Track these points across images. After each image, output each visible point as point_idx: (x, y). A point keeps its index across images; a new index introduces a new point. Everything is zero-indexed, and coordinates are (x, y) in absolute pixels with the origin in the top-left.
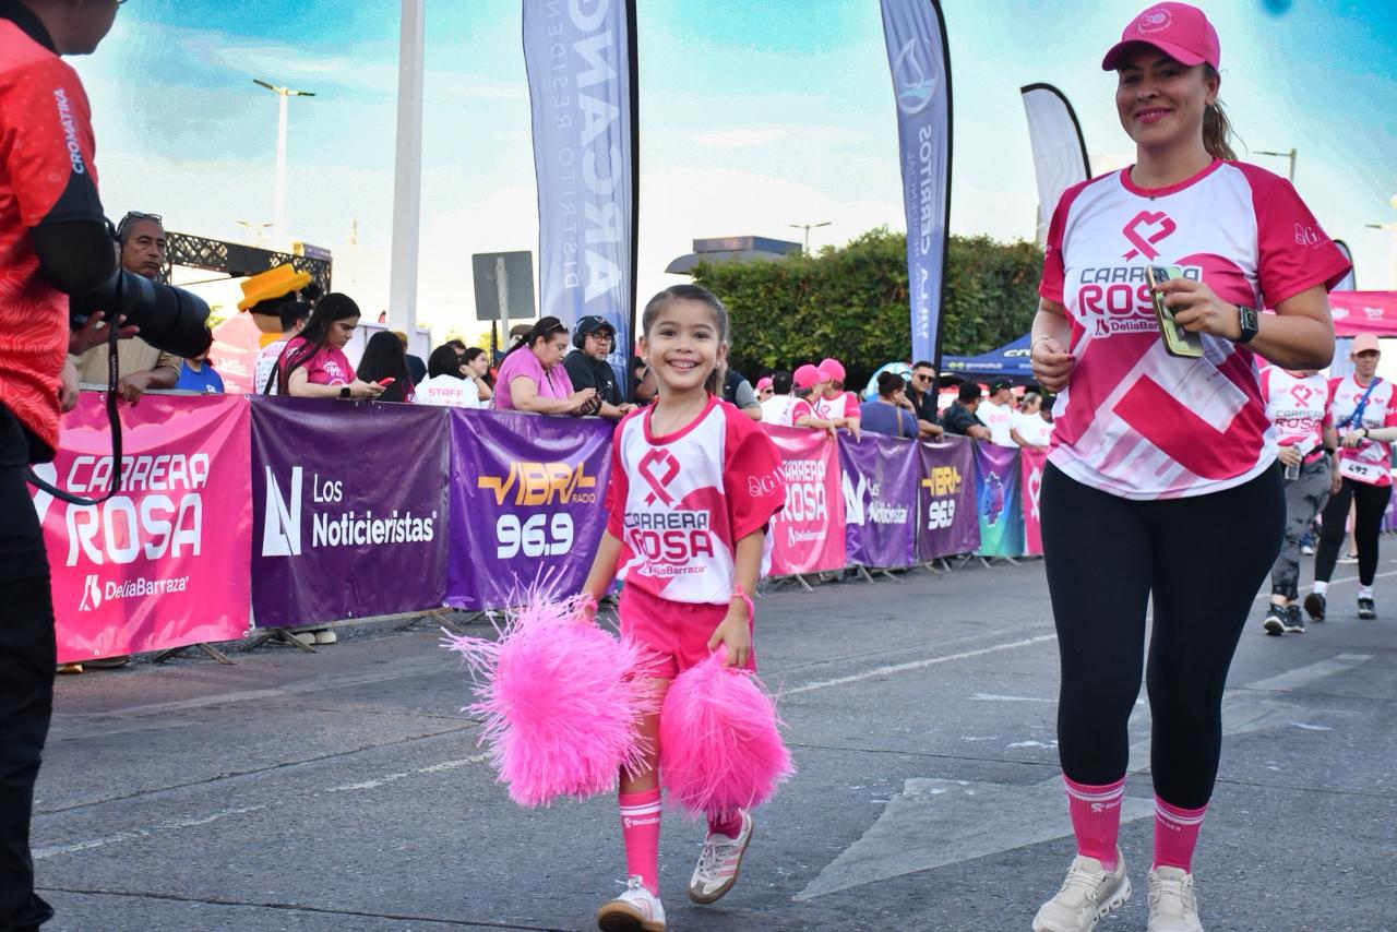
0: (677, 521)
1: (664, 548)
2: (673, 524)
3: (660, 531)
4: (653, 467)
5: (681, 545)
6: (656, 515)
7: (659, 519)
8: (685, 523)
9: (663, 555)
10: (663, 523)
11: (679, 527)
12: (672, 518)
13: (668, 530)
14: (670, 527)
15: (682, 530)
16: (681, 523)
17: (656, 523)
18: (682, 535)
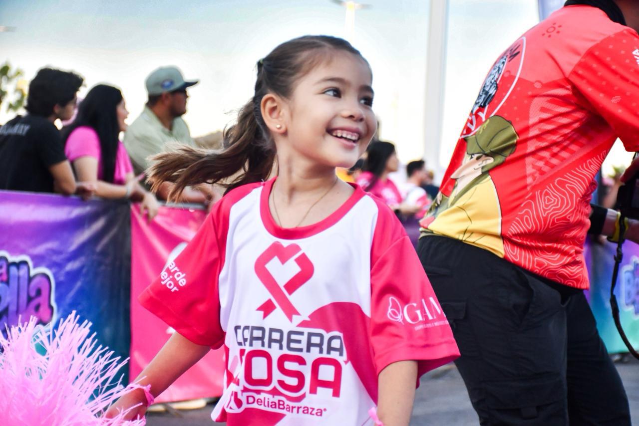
0: (299, 342)
1: (277, 375)
2: (293, 345)
3: (275, 352)
4: (274, 266)
5: (300, 376)
6: (272, 330)
7: (276, 336)
8: (310, 345)
9: (274, 383)
10: (280, 341)
11: (301, 350)
12: (293, 337)
13: (285, 351)
14: (289, 348)
15: (304, 354)
16: (303, 345)
17: (271, 340)
18: (301, 361)
